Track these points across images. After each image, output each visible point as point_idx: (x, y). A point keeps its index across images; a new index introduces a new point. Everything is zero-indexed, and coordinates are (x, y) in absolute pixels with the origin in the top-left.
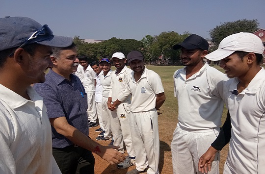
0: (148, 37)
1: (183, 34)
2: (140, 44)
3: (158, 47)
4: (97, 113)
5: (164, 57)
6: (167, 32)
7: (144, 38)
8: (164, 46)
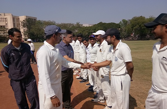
0: (124, 21)
1: (149, 18)
2: (118, 26)
3: (130, 27)
4: (87, 73)
5: (135, 34)
6: (137, 17)
7: (121, 22)
8: (135, 27)
